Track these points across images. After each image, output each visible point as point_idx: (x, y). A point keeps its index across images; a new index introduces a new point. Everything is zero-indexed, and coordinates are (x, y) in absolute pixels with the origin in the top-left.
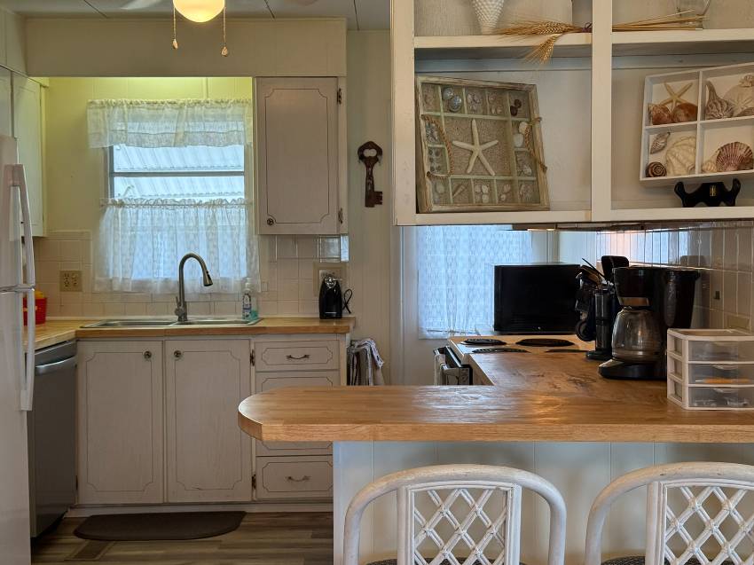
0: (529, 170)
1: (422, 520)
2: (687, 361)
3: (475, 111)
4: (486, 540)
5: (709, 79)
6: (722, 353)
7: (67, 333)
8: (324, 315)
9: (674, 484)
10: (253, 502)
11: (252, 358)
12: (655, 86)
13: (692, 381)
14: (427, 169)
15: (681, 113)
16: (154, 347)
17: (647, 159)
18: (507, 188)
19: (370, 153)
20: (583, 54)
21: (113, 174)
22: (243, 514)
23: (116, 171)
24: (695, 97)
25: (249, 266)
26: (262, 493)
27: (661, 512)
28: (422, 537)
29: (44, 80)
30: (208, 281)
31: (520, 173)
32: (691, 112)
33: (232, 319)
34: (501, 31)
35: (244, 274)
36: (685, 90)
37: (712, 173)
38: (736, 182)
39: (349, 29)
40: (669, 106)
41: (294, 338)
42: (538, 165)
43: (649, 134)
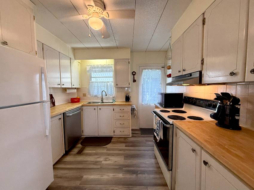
8: (126, 101)
10: (114, 135)
19: (134, 73)
22: (112, 137)
23: (92, 77)
29: (80, 61)
30: (106, 95)
39: (131, 51)
41: (122, 106)
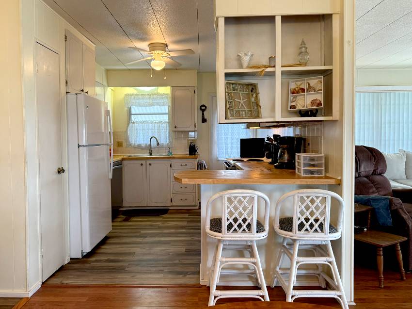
0: (256, 108)
1: (229, 205)
2: (302, 162)
3: (241, 91)
4: (247, 211)
5: (309, 81)
6: (312, 159)
7: (120, 158)
8: (190, 154)
9: (301, 195)
10: (171, 206)
11: (171, 166)
12: (293, 83)
13: (304, 167)
14: (228, 107)
15: (300, 90)
16: (143, 162)
17: (290, 104)
18: (250, 113)
19: (203, 108)
20: (273, 74)
21: (131, 114)
22: (169, 209)
23: (132, 113)
24: (305, 86)
25: (169, 140)
26: (174, 204)
27: (297, 203)
28: (229, 210)
29: (112, 88)
30: (158, 144)
31: (253, 109)
32: (303, 90)
33: (165, 155)
34: (248, 67)
35: (168, 142)
36: (301, 84)
37: (310, 107)
38: (317, 110)
39: (197, 73)
40: (297, 89)
41: (183, 160)
42: (258, 106)
43: (291, 97)
